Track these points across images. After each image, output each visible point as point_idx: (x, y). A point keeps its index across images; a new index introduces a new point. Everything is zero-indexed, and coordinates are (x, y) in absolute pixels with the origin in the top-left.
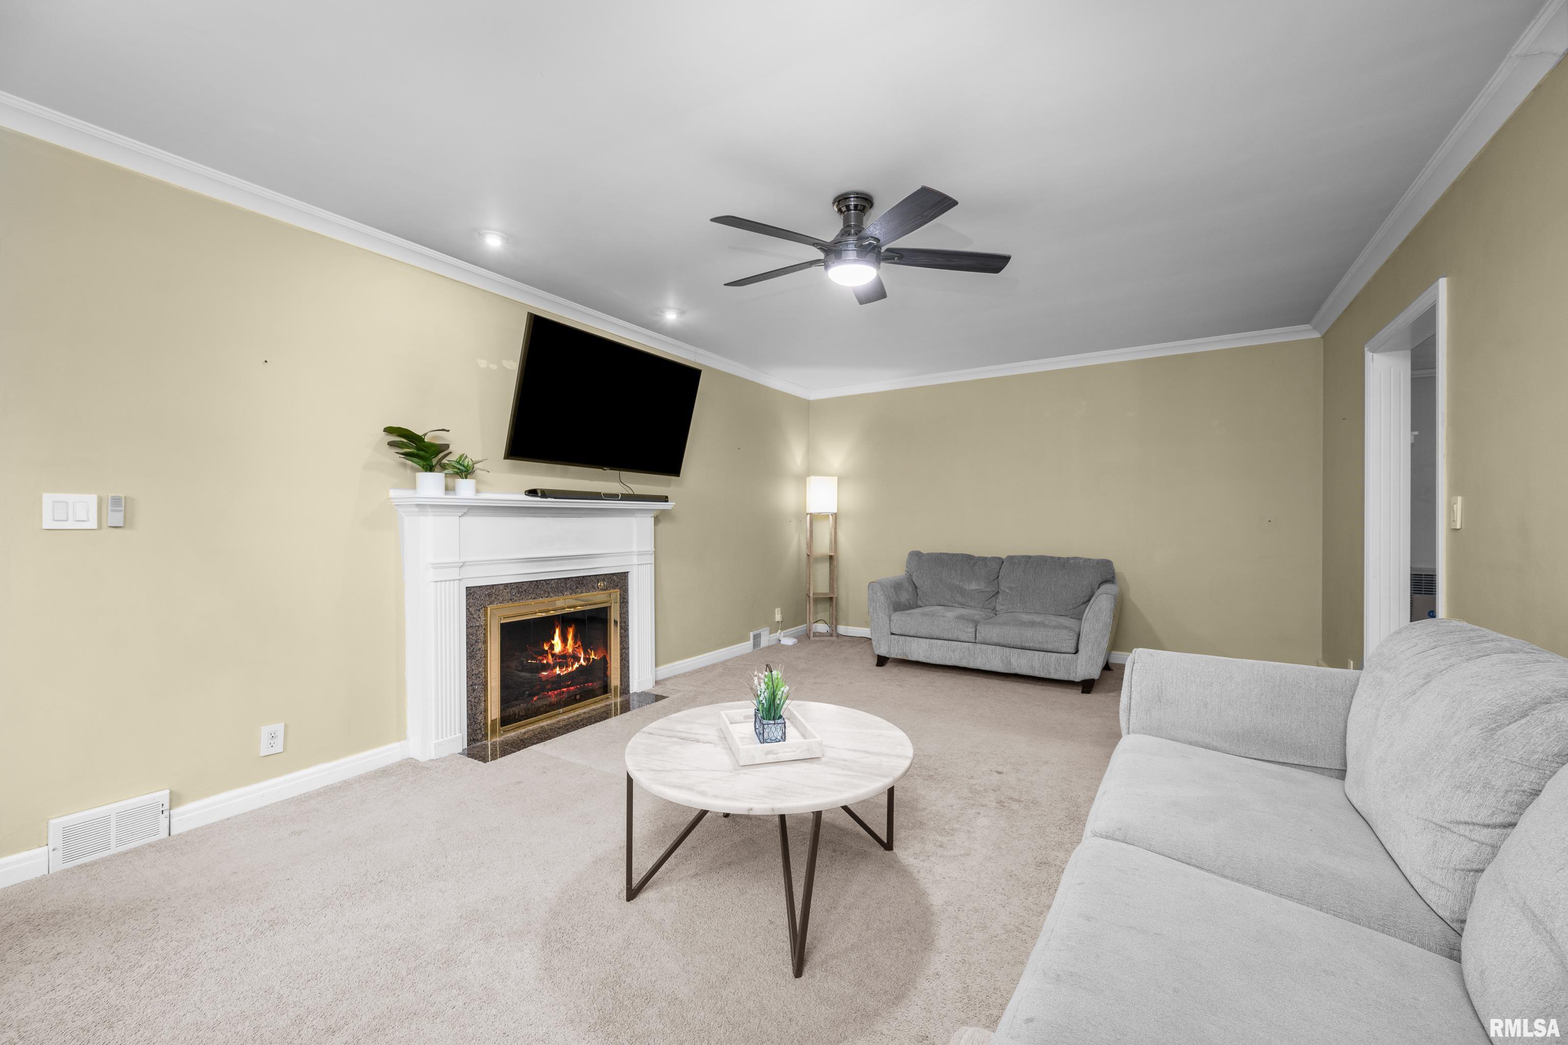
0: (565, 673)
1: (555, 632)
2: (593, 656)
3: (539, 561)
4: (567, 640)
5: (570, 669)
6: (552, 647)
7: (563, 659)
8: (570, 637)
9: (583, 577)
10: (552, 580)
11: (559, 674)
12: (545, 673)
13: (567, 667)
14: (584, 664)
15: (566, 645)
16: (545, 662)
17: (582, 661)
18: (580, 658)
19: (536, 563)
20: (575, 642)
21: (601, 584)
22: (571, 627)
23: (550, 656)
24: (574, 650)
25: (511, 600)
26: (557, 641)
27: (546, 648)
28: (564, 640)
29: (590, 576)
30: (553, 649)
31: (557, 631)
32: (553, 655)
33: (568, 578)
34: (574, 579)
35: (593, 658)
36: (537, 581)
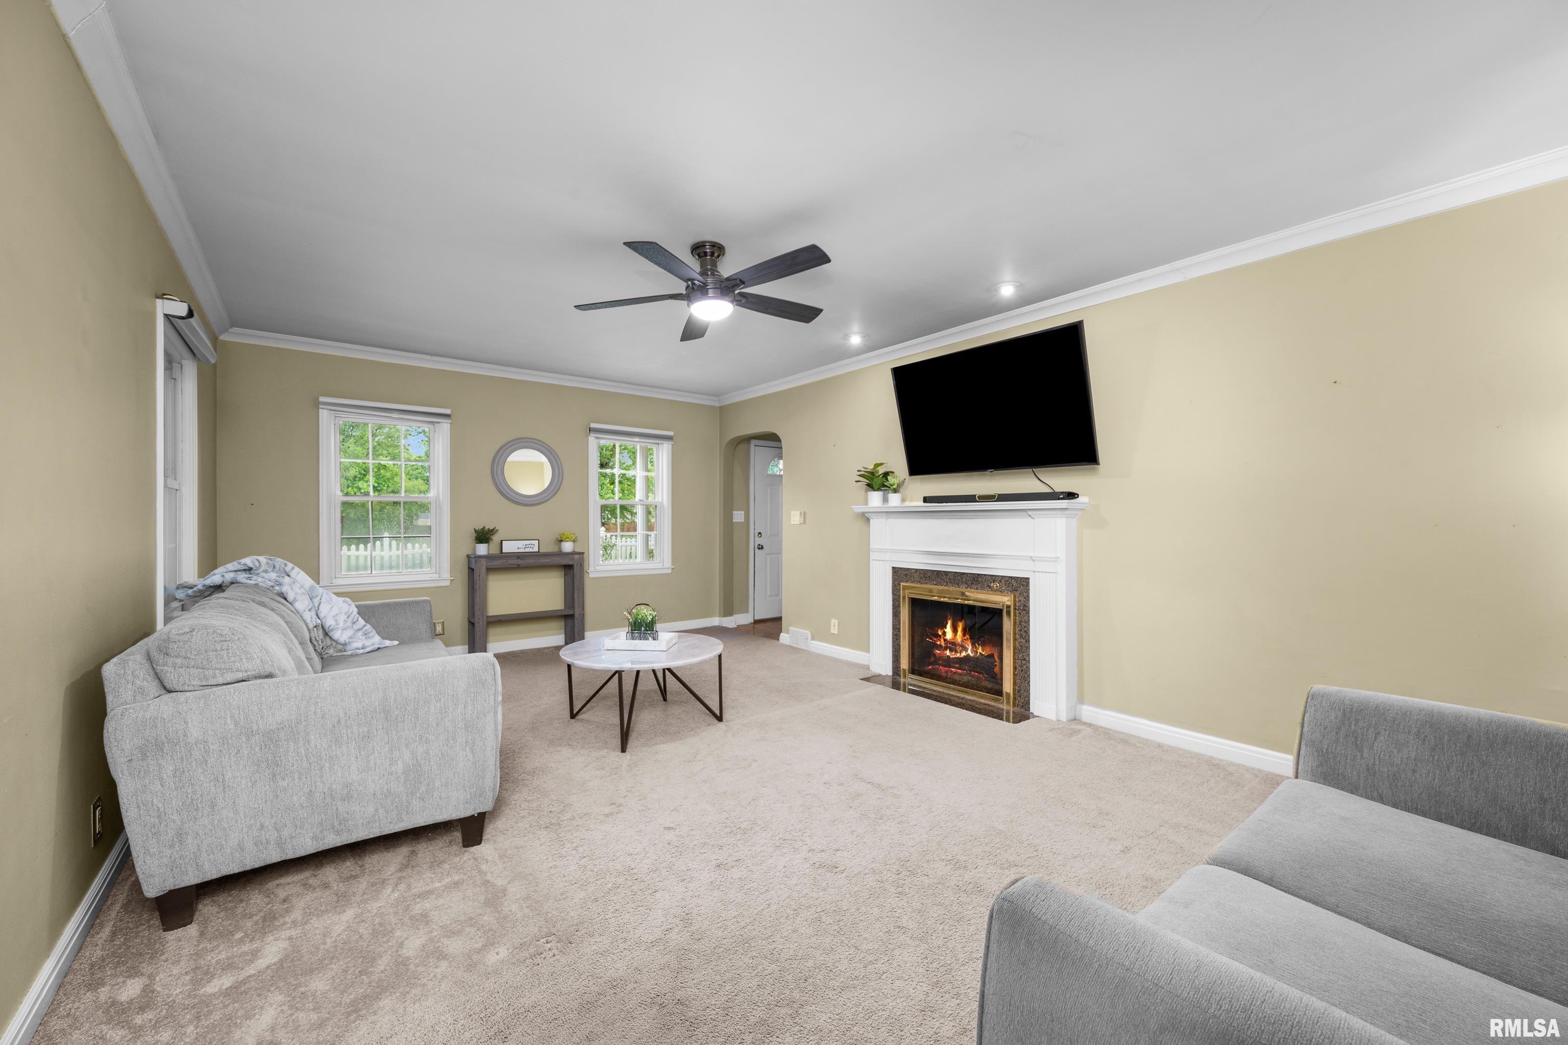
0: (954, 656)
1: (947, 623)
2: (980, 650)
3: (936, 555)
4: (957, 631)
5: (958, 655)
6: (944, 633)
7: (952, 646)
8: (960, 630)
9: (979, 575)
10: (950, 572)
11: (949, 656)
12: (939, 652)
13: (956, 652)
14: (971, 655)
15: (956, 635)
16: (938, 643)
17: (969, 652)
18: (968, 649)
19: (935, 556)
20: (964, 635)
21: (996, 585)
22: (961, 621)
23: (942, 640)
24: (962, 641)
25: (920, 582)
26: (949, 630)
27: (940, 633)
28: (955, 630)
29: (985, 575)
30: (945, 636)
31: (949, 623)
32: (945, 640)
33: (964, 573)
34: (969, 575)
35: (980, 653)
36: (938, 571)
